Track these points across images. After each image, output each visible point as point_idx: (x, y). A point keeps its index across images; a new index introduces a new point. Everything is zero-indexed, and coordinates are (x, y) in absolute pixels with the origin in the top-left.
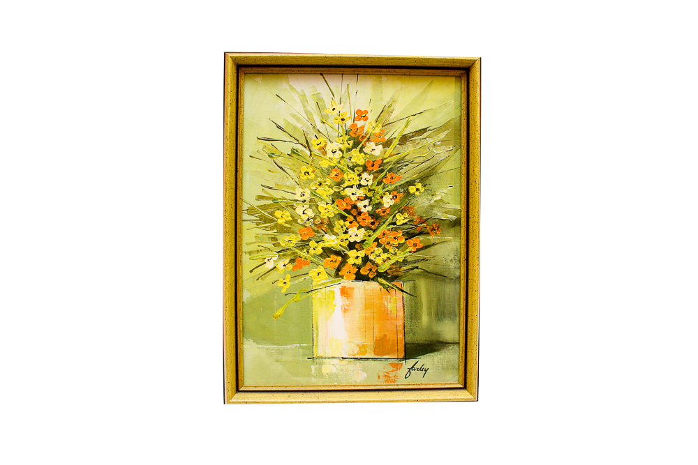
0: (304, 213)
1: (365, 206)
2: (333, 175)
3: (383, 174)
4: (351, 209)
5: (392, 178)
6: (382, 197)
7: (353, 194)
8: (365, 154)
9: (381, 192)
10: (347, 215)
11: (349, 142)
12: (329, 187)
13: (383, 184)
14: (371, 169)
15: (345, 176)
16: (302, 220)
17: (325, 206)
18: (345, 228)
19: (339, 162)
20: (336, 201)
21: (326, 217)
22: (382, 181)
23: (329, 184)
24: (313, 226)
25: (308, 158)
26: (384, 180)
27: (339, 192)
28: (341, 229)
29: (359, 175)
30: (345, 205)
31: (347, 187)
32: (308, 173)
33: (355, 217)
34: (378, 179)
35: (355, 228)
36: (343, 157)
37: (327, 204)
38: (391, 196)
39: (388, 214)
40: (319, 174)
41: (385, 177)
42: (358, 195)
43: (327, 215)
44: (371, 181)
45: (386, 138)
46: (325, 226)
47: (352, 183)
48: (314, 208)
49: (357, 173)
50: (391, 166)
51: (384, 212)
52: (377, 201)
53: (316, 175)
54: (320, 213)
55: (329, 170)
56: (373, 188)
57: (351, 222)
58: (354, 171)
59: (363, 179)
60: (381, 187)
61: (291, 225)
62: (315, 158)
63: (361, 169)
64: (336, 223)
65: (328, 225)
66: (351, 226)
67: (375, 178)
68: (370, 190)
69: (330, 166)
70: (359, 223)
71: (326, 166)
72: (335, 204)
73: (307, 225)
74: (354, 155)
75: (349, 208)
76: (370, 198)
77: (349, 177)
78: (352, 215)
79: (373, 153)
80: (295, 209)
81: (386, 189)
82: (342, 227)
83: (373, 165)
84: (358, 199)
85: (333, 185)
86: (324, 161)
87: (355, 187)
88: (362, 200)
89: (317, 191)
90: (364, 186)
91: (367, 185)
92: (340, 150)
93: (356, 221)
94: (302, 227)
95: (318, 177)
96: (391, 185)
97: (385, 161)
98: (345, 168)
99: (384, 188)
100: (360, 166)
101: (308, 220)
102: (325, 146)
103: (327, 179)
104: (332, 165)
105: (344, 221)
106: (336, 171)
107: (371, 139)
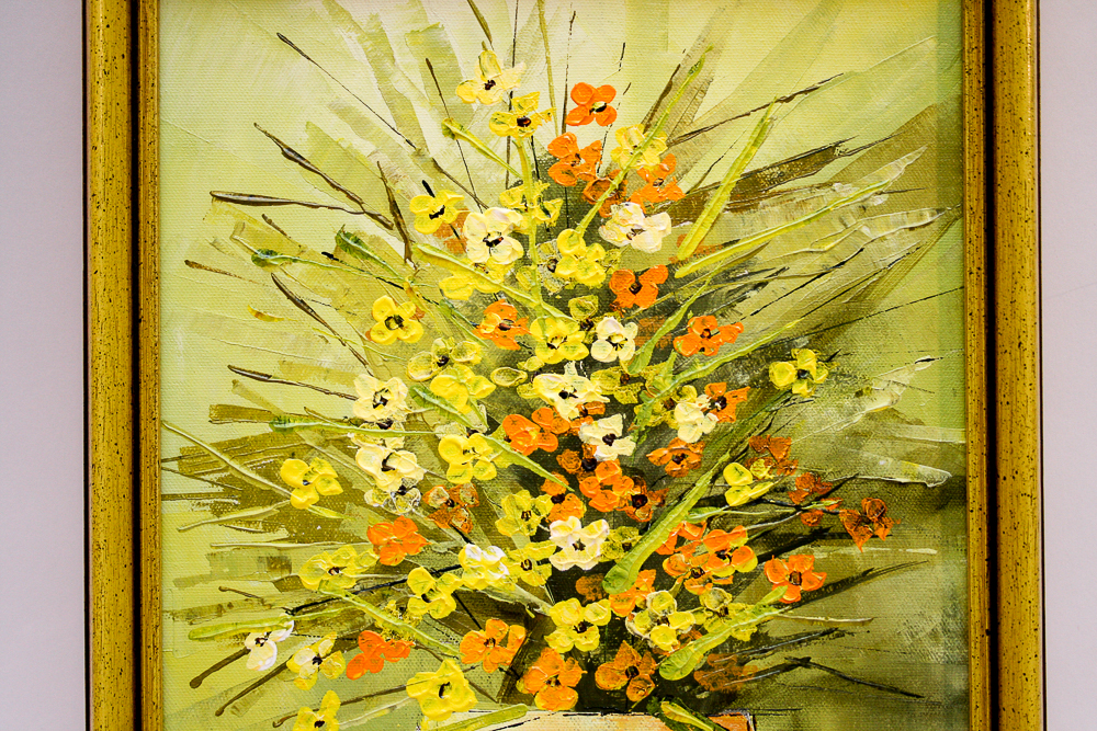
0: (385, 469)
1: (609, 439)
2: (491, 328)
3: (673, 321)
4: (559, 452)
5: (707, 334)
6: (670, 405)
7: (564, 395)
8: (608, 246)
9: (668, 386)
10: (542, 472)
11: (548, 205)
12: (478, 370)
13: (674, 355)
14: (626, 300)
15: (535, 330)
16: (381, 493)
17: (464, 442)
18: (535, 521)
19: (513, 280)
20: (504, 420)
21: (465, 480)
22: (671, 347)
23: (476, 360)
24: (420, 514)
25: (397, 266)
26: (679, 343)
27: (513, 389)
28: (523, 525)
29: (587, 325)
30: (534, 435)
31: (540, 371)
32: (399, 321)
33: (573, 480)
34: (656, 339)
35: (575, 521)
36: (525, 261)
37: (471, 432)
38: (704, 401)
39: (695, 467)
40: (440, 324)
41: (681, 330)
42: (582, 397)
43: (471, 472)
44: (631, 345)
45: (685, 186)
46: (464, 513)
47: (562, 353)
48: (423, 447)
49: (580, 316)
50: (702, 291)
51: (678, 460)
52: (652, 421)
53: (428, 327)
54: (445, 466)
55: (474, 308)
56: (639, 370)
57: (558, 499)
58: (567, 311)
59: (602, 337)
60: (666, 367)
61: (341, 510)
62: (425, 265)
63: (591, 302)
64: (504, 501)
65: (474, 508)
66: (560, 515)
67: (644, 334)
68: (626, 380)
69: (479, 294)
70: (587, 500)
71: (465, 295)
72: (501, 431)
73: (400, 511)
74: (566, 251)
75: (551, 445)
76: (628, 411)
77: (550, 334)
78: (563, 472)
79: (636, 242)
80: (352, 454)
81: (684, 376)
82: (526, 516)
83: (636, 289)
84: (585, 413)
85: (491, 362)
86: (457, 275)
87: (571, 368)
88: (597, 417)
89: (432, 387)
90: (604, 366)
91: (616, 363)
92: (517, 235)
93: (579, 493)
94: (380, 519)
95: (436, 335)
96: (703, 360)
97: (680, 273)
98: (535, 301)
99: (677, 371)
100: (587, 291)
101: (403, 490)
102: (461, 219)
103: (469, 342)
104: (487, 288)
105: (535, 494)
106: (500, 310)
107: (627, 192)
